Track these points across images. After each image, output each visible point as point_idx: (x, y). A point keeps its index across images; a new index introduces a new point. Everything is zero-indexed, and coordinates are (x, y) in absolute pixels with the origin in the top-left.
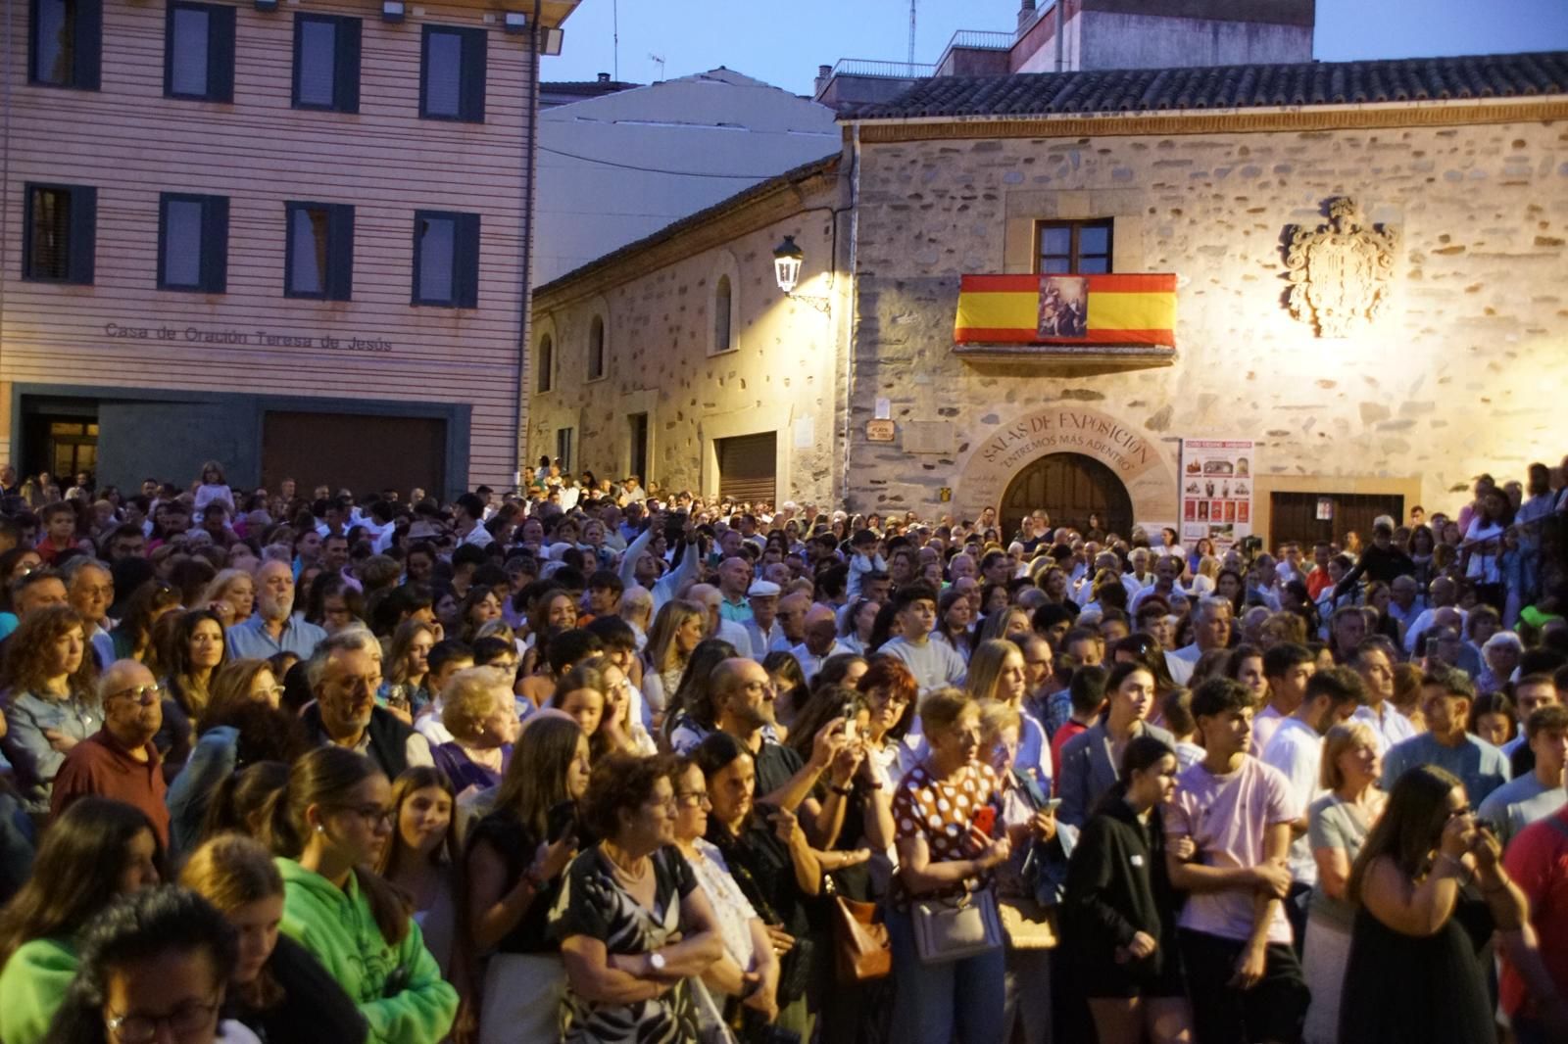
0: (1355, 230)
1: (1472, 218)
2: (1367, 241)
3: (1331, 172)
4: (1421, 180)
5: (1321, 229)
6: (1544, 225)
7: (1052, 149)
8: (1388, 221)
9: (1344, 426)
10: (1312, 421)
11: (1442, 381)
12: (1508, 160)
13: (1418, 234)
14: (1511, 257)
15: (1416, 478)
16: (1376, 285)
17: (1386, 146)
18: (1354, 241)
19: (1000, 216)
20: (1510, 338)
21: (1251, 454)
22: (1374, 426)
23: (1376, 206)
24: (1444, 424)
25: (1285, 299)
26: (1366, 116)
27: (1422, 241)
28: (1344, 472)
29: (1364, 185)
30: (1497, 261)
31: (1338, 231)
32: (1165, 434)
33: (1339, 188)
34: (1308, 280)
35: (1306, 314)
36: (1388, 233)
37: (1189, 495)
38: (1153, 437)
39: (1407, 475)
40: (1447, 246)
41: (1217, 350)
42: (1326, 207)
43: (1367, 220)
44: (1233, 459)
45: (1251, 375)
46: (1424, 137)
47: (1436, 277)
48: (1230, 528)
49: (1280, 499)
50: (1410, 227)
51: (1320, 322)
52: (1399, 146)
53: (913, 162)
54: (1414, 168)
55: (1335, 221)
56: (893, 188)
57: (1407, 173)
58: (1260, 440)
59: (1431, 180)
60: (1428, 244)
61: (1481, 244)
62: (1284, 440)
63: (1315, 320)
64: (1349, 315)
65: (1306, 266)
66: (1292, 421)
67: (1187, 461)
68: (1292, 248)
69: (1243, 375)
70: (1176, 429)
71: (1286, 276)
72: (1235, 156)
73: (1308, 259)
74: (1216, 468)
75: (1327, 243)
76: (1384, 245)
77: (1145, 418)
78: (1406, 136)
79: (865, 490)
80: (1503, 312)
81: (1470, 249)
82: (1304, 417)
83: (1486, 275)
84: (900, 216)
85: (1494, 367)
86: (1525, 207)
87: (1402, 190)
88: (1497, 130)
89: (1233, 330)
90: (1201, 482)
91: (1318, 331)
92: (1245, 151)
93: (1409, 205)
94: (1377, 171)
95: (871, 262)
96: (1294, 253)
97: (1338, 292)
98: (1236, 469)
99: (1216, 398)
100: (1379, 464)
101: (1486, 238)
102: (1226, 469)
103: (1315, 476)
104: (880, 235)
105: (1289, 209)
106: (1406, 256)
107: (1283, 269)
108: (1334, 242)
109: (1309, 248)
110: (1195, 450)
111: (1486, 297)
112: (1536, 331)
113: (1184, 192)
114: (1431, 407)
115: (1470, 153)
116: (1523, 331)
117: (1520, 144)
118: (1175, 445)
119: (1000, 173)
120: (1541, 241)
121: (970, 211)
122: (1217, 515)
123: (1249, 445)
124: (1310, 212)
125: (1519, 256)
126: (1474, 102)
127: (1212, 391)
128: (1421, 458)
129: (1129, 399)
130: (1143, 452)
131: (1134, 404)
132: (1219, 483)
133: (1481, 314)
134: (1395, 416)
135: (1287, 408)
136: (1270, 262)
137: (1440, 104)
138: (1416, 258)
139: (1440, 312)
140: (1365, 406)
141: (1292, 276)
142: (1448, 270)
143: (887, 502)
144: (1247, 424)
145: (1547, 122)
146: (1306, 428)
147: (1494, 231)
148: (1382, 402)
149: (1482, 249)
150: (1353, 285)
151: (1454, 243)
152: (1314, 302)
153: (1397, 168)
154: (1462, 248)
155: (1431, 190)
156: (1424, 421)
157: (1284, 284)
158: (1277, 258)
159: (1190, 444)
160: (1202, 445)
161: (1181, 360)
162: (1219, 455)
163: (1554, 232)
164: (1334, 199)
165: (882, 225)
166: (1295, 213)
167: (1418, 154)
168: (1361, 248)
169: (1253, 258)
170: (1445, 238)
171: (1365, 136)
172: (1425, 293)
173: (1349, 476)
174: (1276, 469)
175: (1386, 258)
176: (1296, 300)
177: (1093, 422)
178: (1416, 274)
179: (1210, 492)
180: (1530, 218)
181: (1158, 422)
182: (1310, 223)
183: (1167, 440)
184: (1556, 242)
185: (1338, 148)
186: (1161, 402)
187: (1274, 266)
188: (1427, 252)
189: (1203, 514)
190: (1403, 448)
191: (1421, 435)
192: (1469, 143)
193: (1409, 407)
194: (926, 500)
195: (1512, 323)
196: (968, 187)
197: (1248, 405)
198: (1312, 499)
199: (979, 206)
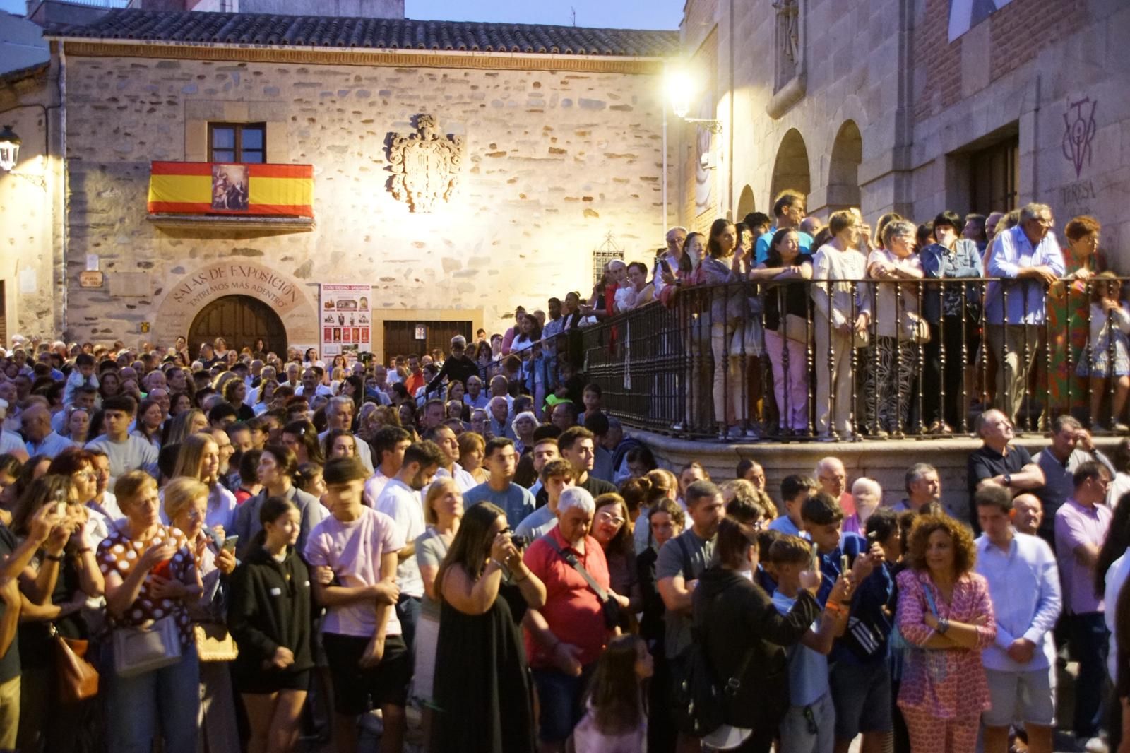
0: (435, 138)
1: (509, 132)
3: (418, 97)
4: (477, 105)
5: (412, 136)
6: (554, 139)
7: (219, 69)
8: (457, 134)
9: (432, 274)
10: (410, 271)
11: (494, 244)
12: (530, 95)
13: (476, 142)
14: (535, 160)
15: (480, 309)
16: (450, 177)
17: (453, 81)
19: (180, 118)
20: (536, 214)
21: (369, 294)
22: (452, 274)
23: (448, 121)
24: (496, 272)
25: (389, 185)
26: (440, 59)
27: (478, 147)
28: (433, 307)
29: (440, 107)
30: (526, 163)
31: (423, 138)
32: (308, 281)
33: (423, 108)
34: (404, 172)
35: (403, 195)
36: (456, 141)
37: (327, 324)
38: (300, 283)
39: (474, 307)
40: (495, 151)
41: (343, 220)
42: (415, 121)
43: (443, 131)
44: (357, 299)
45: (367, 239)
46: (477, 76)
47: (488, 172)
48: (356, 347)
49: (389, 325)
50: (471, 137)
51: (414, 201)
52: (462, 81)
53: (110, 73)
54: (472, 97)
55: (421, 131)
56: (95, 92)
57: (468, 100)
58: (375, 284)
59: (483, 106)
60: (481, 149)
61: (516, 151)
62: (391, 284)
63: (410, 200)
64: (433, 197)
65: (403, 162)
66: (397, 271)
67: (324, 300)
68: (393, 149)
69: (361, 238)
70: (315, 277)
71: (389, 168)
72: (352, 82)
73: (403, 157)
74: (345, 304)
77: (294, 270)
78: (466, 74)
79: (80, 325)
80: (531, 197)
81: (509, 154)
82: (404, 268)
83: (518, 172)
84: (100, 114)
85: (526, 234)
86: (542, 127)
87: (465, 112)
88: (523, 74)
89: (354, 206)
90: (335, 315)
91: (412, 208)
92: (358, 78)
93: (470, 122)
94: (448, 98)
95: (78, 149)
96: (396, 154)
98: (359, 305)
99: (344, 255)
100: (455, 300)
101: (519, 148)
102: (352, 305)
103: (413, 309)
104: (86, 128)
105: (390, 122)
106: (469, 157)
107: (387, 164)
108: (421, 145)
109: (404, 150)
110: (330, 292)
111: (520, 187)
112: (552, 210)
113: (316, 106)
114: (488, 260)
115: (507, 89)
116: (543, 210)
117: (537, 85)
118: (317, 288)
119: (179, 85)
120: (552, 150)
121: (157, 113)
122: (346, 338)
123: (367, 288)
124: (405, 124)
125: (540, 160)
126: (508, 55)
127: (341, 250)
128: (482, 296)
129: (281, 256)
130: (293, 293)
131: (285, 259)
132: (347, 316)
133: (519, 198)
134: (465, 267)
135: (392, 261)
136: (378, 158)
137: (487, 54)
138: (475, 159)
139: (492, 196)
140: (445, 260)
141: (393, 169)
142: (496, 168)
143: (98, 334)
144: (366, 273)
145: (552, 72)
146: (406, 276)
147: (524, 142)
148: (456, 257)
149: (517, 154)
151: (499, 149)
152: (409, 187)
153: (461, 97)
154: (504, 153)
155: (484, 112)
156: (484, 270)
157: (388, 174)
158: (383, 155)
159: (326, 288)
160: (335, 288)
161: (318, 228)
162: (347, 295)
163: (560, 145)
164: (420, 116)
165: (86, 121)
166: (394, 125)
167: (474, 87)
169: (366, 155)
170: (493, 146)
171: (439, 73)
172: (481, 183)
173: (436, 309)
174: (386, 305)
175: (456, 158)
176: (397, 186)
177: (255, 272)
178: (475, 170)
179: (342, 322)
180: (545, 135)
181: (303, 272)
182: (405, 132)
183: (309, 285)
184: (562, 152)
185: (421, 81)
186: (305, 257)
187: (381, 162)
188: (482, 155)
189: (337, 338)
190: (471, 289)
191: (482, 281)
192: (506, 82)
193: (473, 261)
194: (129, 332)
195: (537, 204)
196: (154, 94)
197: (366, 260)
198: (412, 325)
199: (163, 110)
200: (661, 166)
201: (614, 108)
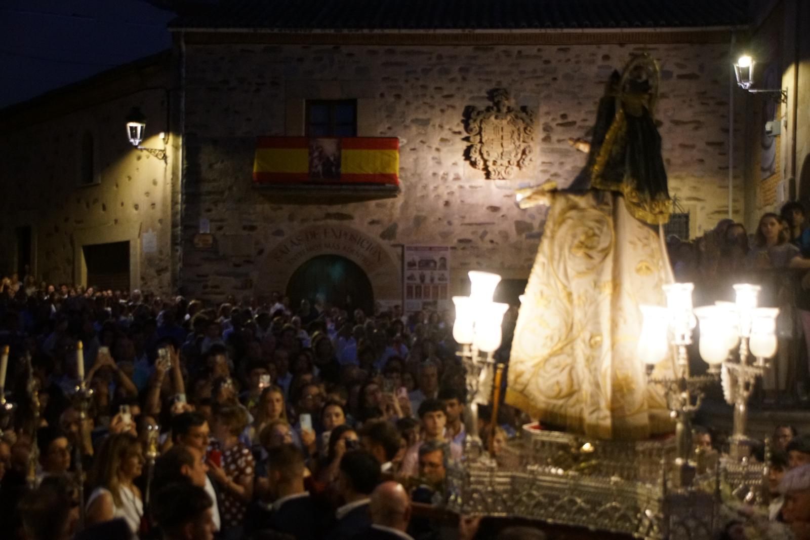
0: (509, 110)
1: (580, 104)
2: (517, 117)
3: (494, 72)
4: (549, 79)
5: (488, 109)
7: (316, 52)
8: (530, 105)
9: (505, 235)
10: (485, 233)
12: (600, 67)
13: (548, 113)
16: (523, 146)
17: (527, 57)
18: (509, 118)
19: (282, 96)
21: (448, 254)
22: (524, 235)
23: (522, 94)
25: (467, 155)
26: (514, 37)
27: (550, 118)
28: (506, 265)
29: (513, 80)
31: (499, 110)
32: (392, 242)
33: (499, 83)
34: (481, 142)
35: (481, 164)
36: (530, 112)
37: (410, 282)
38: (385, 244)
40: (566, 121)
41: (425, 187)
42: (491, 95)
43: (517, 104)
44: (437, 259)
45: (447, 203)
46: (550, 51)
47: (559, 141)
48: (436, 302)
50: (543, 109)
51: (490, 169)
52: (535, 57)
53: (222, 58)
54: (544, 71)
55: (497, 104)
56: (209, 76)
57: (539, 74)
58: (453, 245)
59: (555, 79)
60: (554, 119)
61: (585, 120)
62: (468, 245)
63: (486, 168)
64: (507, 165)
65: (480, 133)
66: (473, 233)
67: (408, 259)
68: (471, 121)
69: (441, 203)
70: (399, 239)
71: (467, 139)
72: (434, 60)
73: (481, 128)
74: (426, 264)
75: (493, 118)
76: (528, 121)
77: (381, 231)
78: (539, 50)
79: (193, 281)
81: (579, 124)
82: (481, 231)
84: (214, 95)
87: (537, 85)
88: (593, 48)
89: (434, 174)
90: (417, 273)
91: (488, 175)
92: (440, 57)
93: (542, 95)
94: (522, 72)
95: (195, 126)
96: (475, 126)
97: (500, 150)
98: (438, 265)
99: (425, 218)
100: (527, 260)
101: (589, 117)
102: (432, 264)
104: (201, 108)
105: (468, 96)
106: (541, 127)
107: (465, 134)
108: (496, 118)
109: (481, 122)
110: (412, 252)
113: (402, 83)
115: (577, 62)
117: (606, 57)
118: (399, 250)
119: (281, 67)
121: (261, 93)
122: (427, 295)
123: (446, 249)
124: (482, 98)
126: (579, 31)
127: (424, 214)
129: (369, 219)
130: (379, 254)
131: (373, 222)
132: (428, 274)
134: (536, 229)
135: (470, 224)
136: (457, 129)
137: (559, 31)
138: (547, 128)
139: (562, 164)
140: (518, 223)
141: (472, 139)
142: (566, 136)
143: (209, 290)
144: (445, 235)
145: (622, 45)
146: (482, 237)
148: (528, 220)
149: (586, 124)
150: (509, 147)
151: (570, 119)
152: (485, 156)
153: (535, 71)
154: (574, 123)
155: (555, 85)
157: (465, 145)
158: (461, 128)
159: (409, 248)
160: (416, 249)
161: (402, 194)
162: (427, 255)
164: (496, 90)
165: (202, 101)
166: (472, 99)
167: (547, 62)
168: (513, 122)
169: (447, 127)
170: (564, 116)
171: (515, 49)
172: (553, 151)
173: (509, 268)
174: (463, 264)
175: (529, 128)
176: (475, 156)
177: (346, 234)
178: (547, 139)
179: (422, 278)
181: (389, 233)
182: (482, 105)
183: (395, 246)
185: (498, 57)
186: (390, 220)
187: (459, 133)
188: (553, 124)
189: (418, 295)
192: (577, 56)
194: (236, 288)
196: (259, 76)
197: (445, 223)
199: (267, 90)
200: (726, 131)
201: (681, 77)
